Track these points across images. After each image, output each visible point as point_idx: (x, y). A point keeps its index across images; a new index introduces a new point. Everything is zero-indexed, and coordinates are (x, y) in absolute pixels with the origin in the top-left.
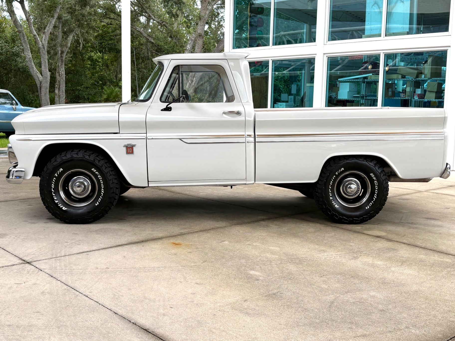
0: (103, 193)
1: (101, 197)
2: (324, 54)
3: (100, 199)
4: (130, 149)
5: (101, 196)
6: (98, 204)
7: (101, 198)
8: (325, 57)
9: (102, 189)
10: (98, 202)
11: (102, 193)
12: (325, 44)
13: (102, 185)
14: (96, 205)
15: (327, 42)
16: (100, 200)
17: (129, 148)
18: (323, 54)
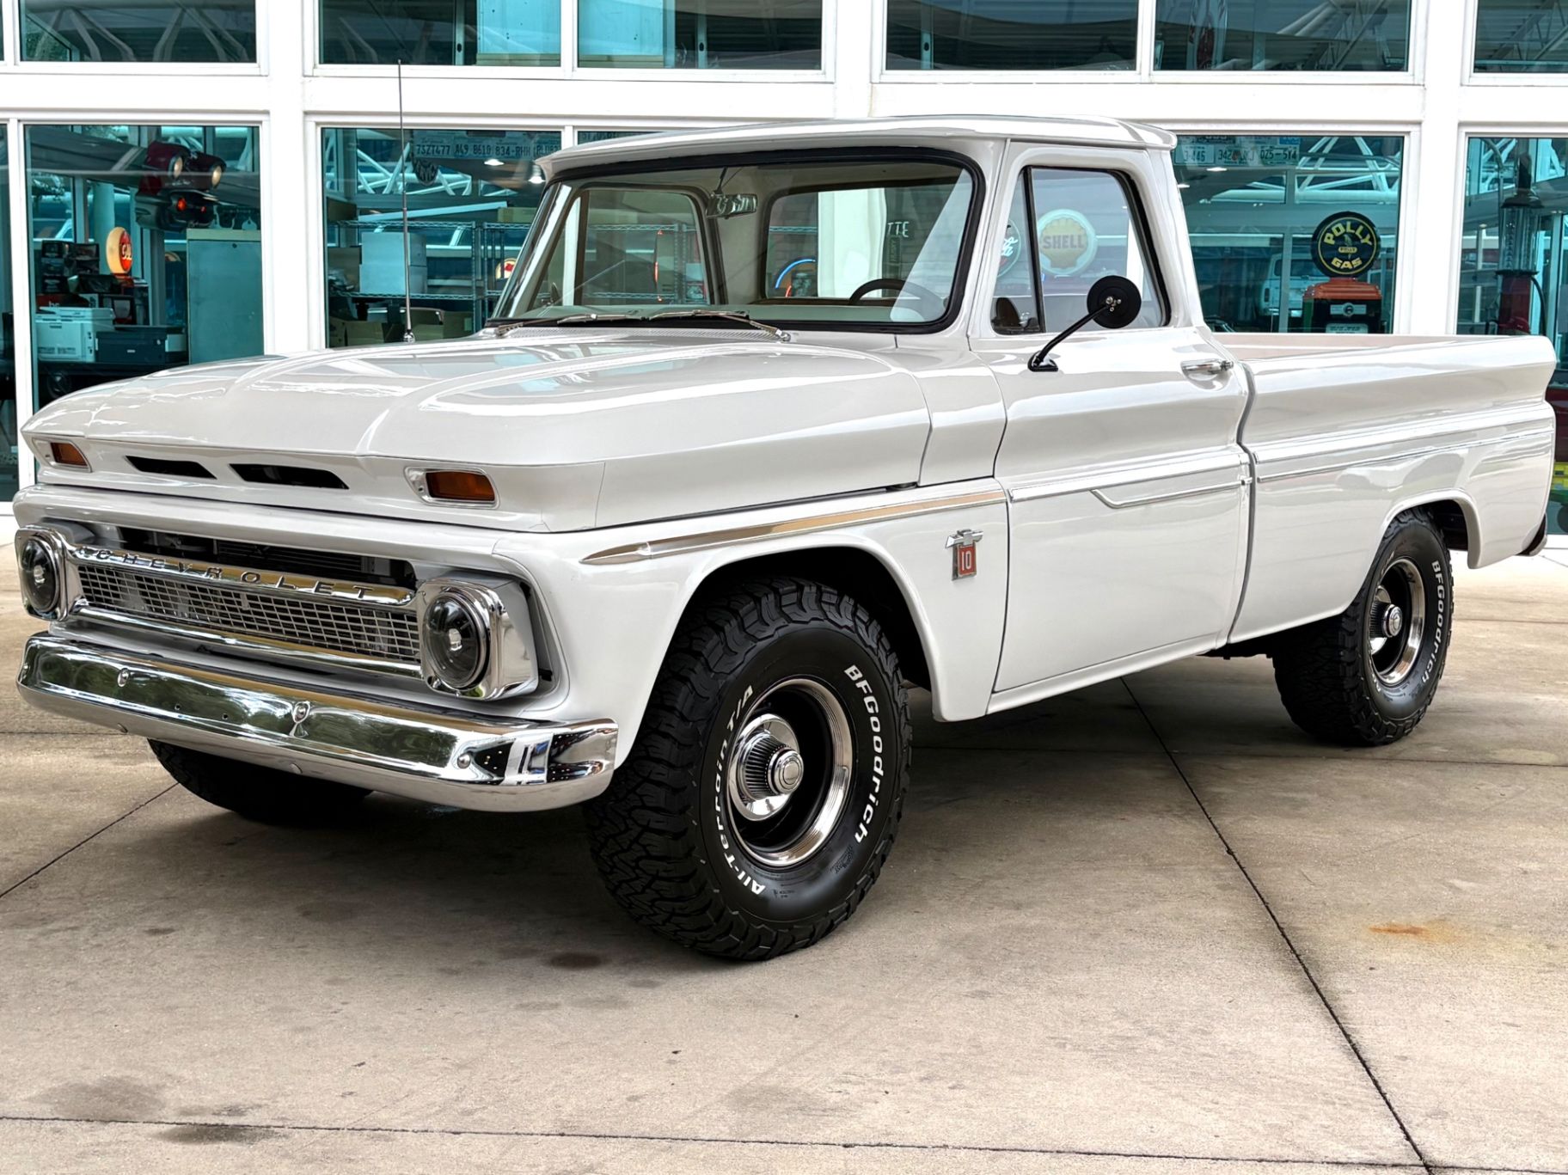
0: (878, 776)
1: (872, 798)
2: (306, 113)
3: (869, 808)
4: (964, 560)
5: (875, 795)
6: (865, 832)
7: (873, 805)
8: (311, 126)
9: (877, 759)
10: (862, 826)
11: (876, 780)
12: (309, 72)
13: (877, 738)
14: (859, 839)
15: (315, 67)
16: (868, 813)
17: (965, 550)
18: (301, 115)
